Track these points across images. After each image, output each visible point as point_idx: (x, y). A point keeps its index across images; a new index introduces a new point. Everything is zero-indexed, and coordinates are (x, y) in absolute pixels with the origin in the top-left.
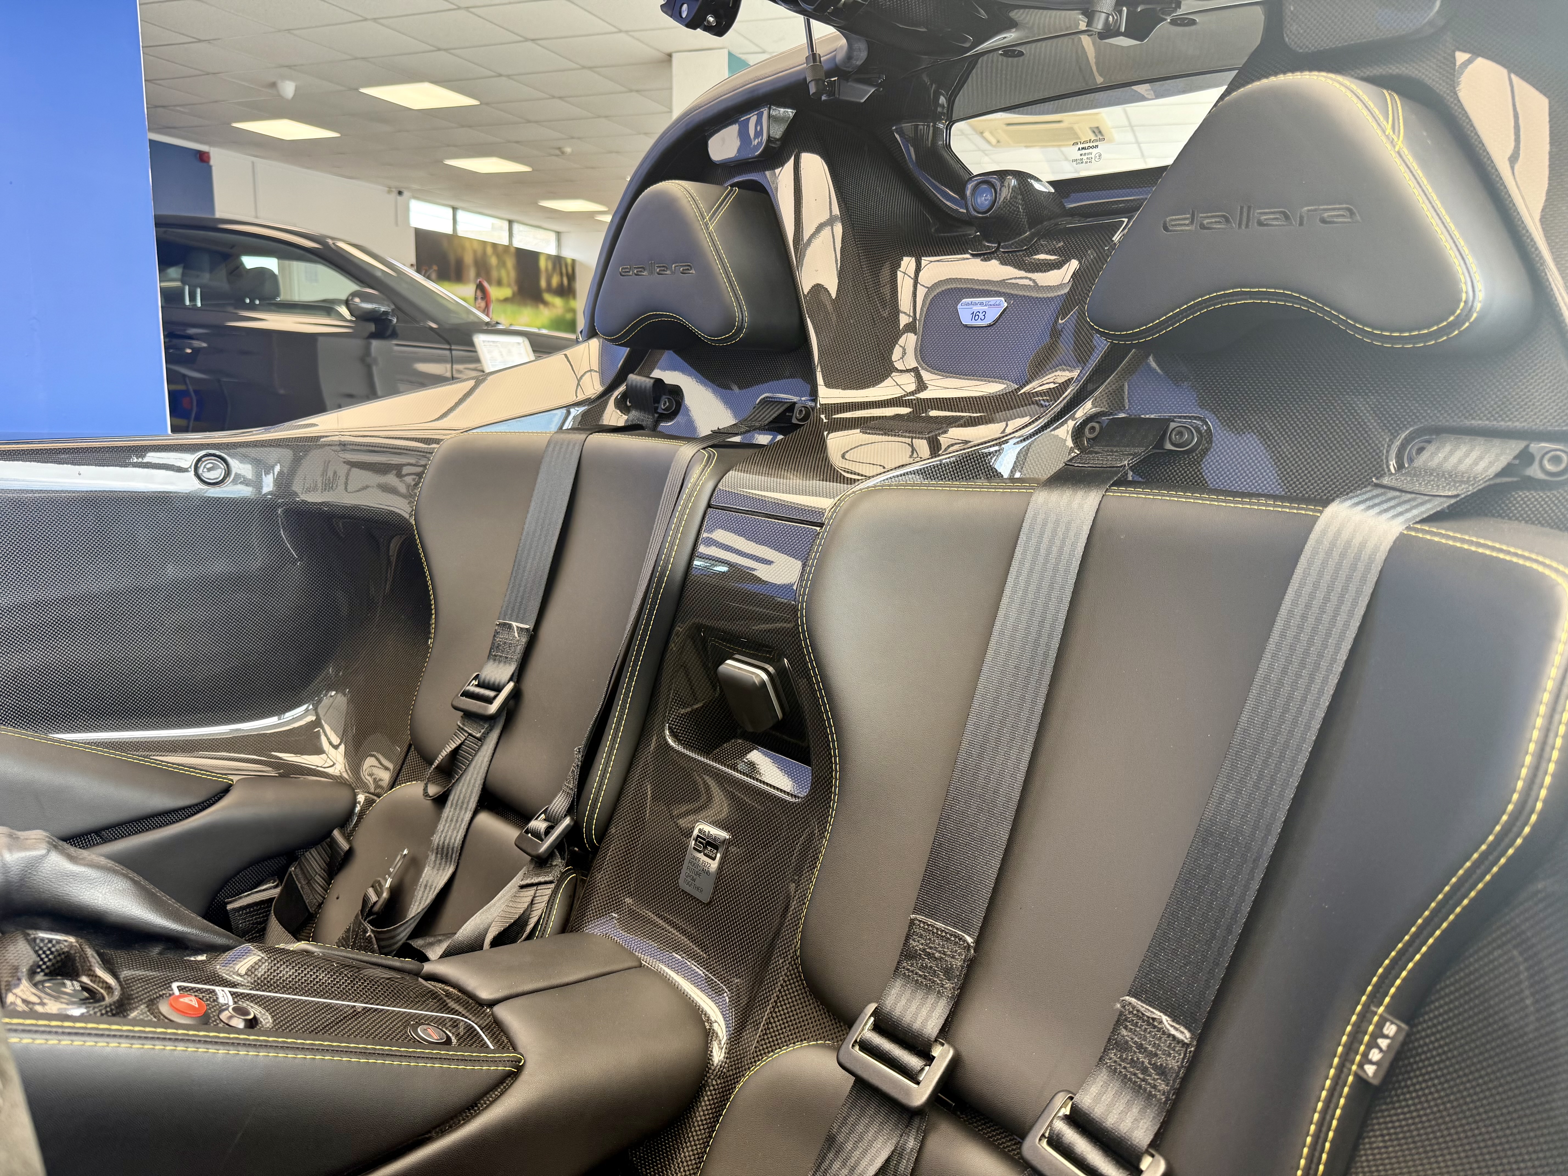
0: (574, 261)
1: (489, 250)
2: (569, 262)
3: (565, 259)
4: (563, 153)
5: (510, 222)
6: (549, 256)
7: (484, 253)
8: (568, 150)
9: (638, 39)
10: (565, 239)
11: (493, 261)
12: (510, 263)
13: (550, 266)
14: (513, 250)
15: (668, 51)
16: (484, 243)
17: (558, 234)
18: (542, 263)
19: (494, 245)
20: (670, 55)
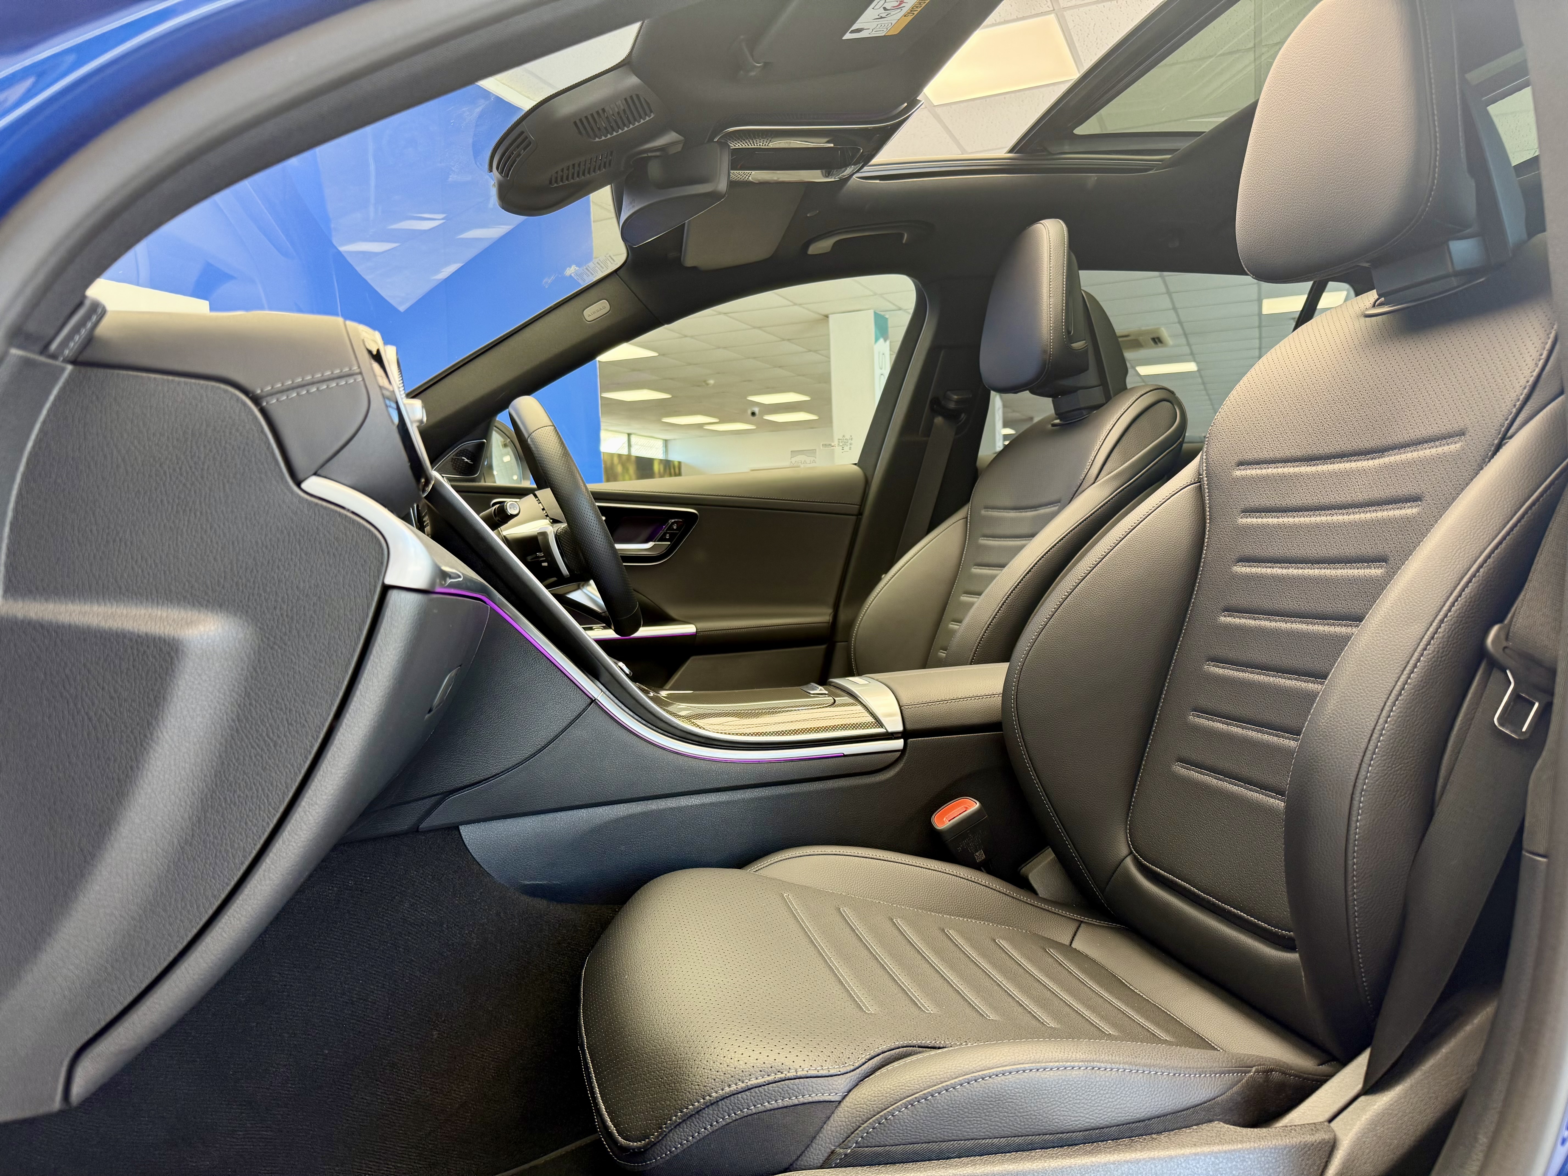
0: (680, 463)
1: (616, 460)
2: (676, 464)
3: (673, 462)
4: (708, 384)
5: (629, 435)
6: (661, 460)
7: (612, 463)
8: (712, 382)
9: (808, 309)
10: (670, 445)
11: (619, 469)
12: (632, 469)
13: (662, 470)
14: (633, 459)
15: (826, 313)
16: (612, 455)
17: (666, 442)
18: (656, 467)
19: (620, 456)
20: (827, 316)
